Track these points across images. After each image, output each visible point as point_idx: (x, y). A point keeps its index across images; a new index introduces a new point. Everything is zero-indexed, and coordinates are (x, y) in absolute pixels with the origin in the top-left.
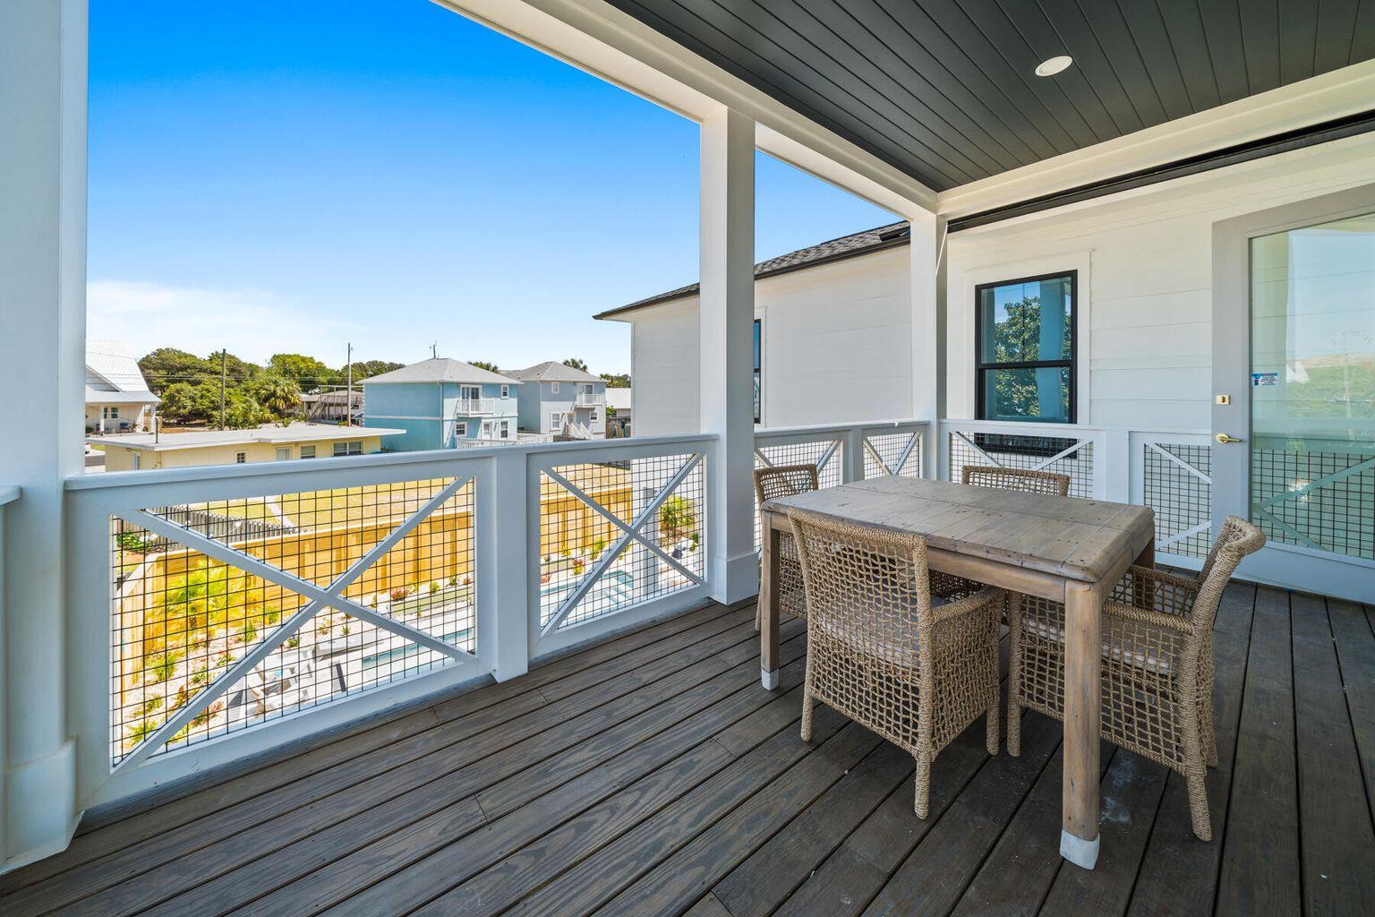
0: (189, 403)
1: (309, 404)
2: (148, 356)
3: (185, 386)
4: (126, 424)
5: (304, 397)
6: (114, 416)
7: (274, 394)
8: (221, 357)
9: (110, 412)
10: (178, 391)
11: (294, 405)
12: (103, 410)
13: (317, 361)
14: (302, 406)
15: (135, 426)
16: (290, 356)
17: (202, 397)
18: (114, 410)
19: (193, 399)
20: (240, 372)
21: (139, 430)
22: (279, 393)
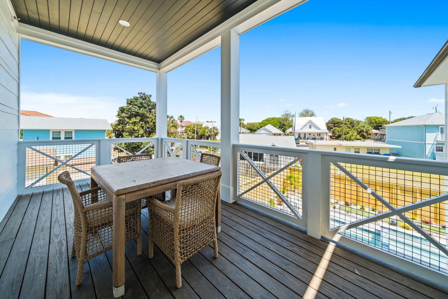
0: (337, 133)
1: (376, 134)
2: (330, 120)
3: (337, 128)
4: (322, 138)
5: (375, 131)
6: (320, 136)
7: (363, 131)
8: (348, 119)
9: (319, 135)
10: (335, 130)
11: (370, 134)
12: (317, 134)
13: (383, 118)
14: (373, 134)
15: (324, 138)
16: (373, 117)
17: (341, 131)
18: (320, 134)
19: (338, 132)
20: (353, 123)
21: (325, 139)
22: (365, 130)
